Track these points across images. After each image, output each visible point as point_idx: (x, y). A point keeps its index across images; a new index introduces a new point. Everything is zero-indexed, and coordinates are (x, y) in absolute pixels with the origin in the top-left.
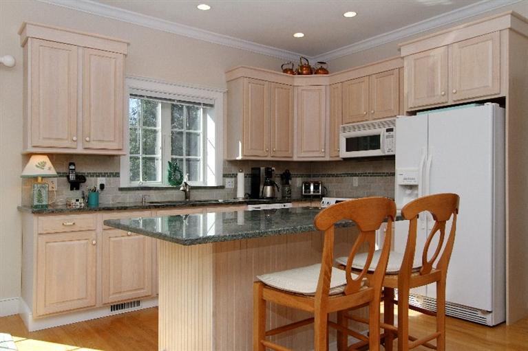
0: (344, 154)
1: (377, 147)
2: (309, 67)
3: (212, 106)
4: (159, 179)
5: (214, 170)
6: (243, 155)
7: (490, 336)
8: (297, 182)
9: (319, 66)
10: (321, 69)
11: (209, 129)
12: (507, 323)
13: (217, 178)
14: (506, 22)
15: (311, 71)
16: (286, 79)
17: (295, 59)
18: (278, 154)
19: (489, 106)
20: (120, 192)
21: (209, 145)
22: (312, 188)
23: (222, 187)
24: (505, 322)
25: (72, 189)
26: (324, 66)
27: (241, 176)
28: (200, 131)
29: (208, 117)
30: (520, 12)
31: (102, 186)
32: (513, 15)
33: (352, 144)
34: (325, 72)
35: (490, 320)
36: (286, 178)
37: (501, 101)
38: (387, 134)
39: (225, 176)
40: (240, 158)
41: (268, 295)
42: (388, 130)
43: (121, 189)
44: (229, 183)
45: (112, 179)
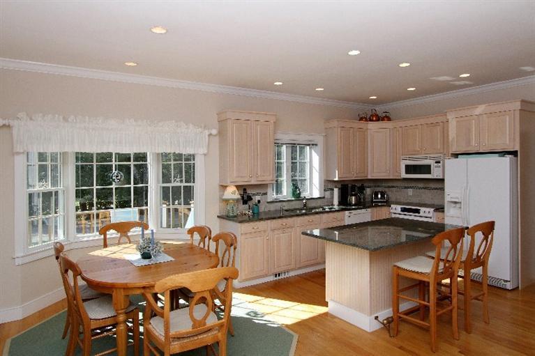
0: (404, 175)
1: (429, 172)
2: (377, 115)
3: (316, 145)
4: (285, 193)
5: (318, 186)
6: (339, 178)
7: (509, 295)
8: (368, 191)
9: (384, 115)
10: (386, 117)
11: (313, 161)
12: (520, 288)
13: (320, 192)
14: (518, 105)
15: (379, 119)
16: (363, 124)
17: (368, 110)
18: (359, 175)
19: (508, 158)
20: (267, 204)
21: (314, 170)
22: (379, 196)
23: (324, 197)
24: (518, 287)
25: (243, 204)
26: (388, 114)
27: (336, 191)
28: (307, 160)
29: (313, 152)
30: (526, 99)
31: (259, 201)
32: (523, 101)
33: (410, 169)
34: (389, 119)
35: (509, 286)
36: (362, 189)
37: (514, 153)
38: (436, 164)
39: (325, 190)
40: (336, 179)
41: (402, 273)
42: (436, 162)
43: (268, 202)
44: (328, 194)
45: (264, 196)
